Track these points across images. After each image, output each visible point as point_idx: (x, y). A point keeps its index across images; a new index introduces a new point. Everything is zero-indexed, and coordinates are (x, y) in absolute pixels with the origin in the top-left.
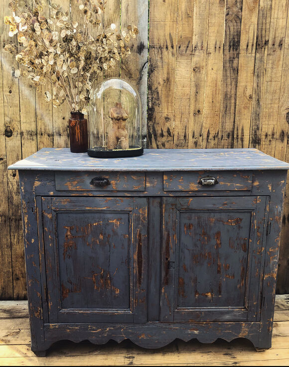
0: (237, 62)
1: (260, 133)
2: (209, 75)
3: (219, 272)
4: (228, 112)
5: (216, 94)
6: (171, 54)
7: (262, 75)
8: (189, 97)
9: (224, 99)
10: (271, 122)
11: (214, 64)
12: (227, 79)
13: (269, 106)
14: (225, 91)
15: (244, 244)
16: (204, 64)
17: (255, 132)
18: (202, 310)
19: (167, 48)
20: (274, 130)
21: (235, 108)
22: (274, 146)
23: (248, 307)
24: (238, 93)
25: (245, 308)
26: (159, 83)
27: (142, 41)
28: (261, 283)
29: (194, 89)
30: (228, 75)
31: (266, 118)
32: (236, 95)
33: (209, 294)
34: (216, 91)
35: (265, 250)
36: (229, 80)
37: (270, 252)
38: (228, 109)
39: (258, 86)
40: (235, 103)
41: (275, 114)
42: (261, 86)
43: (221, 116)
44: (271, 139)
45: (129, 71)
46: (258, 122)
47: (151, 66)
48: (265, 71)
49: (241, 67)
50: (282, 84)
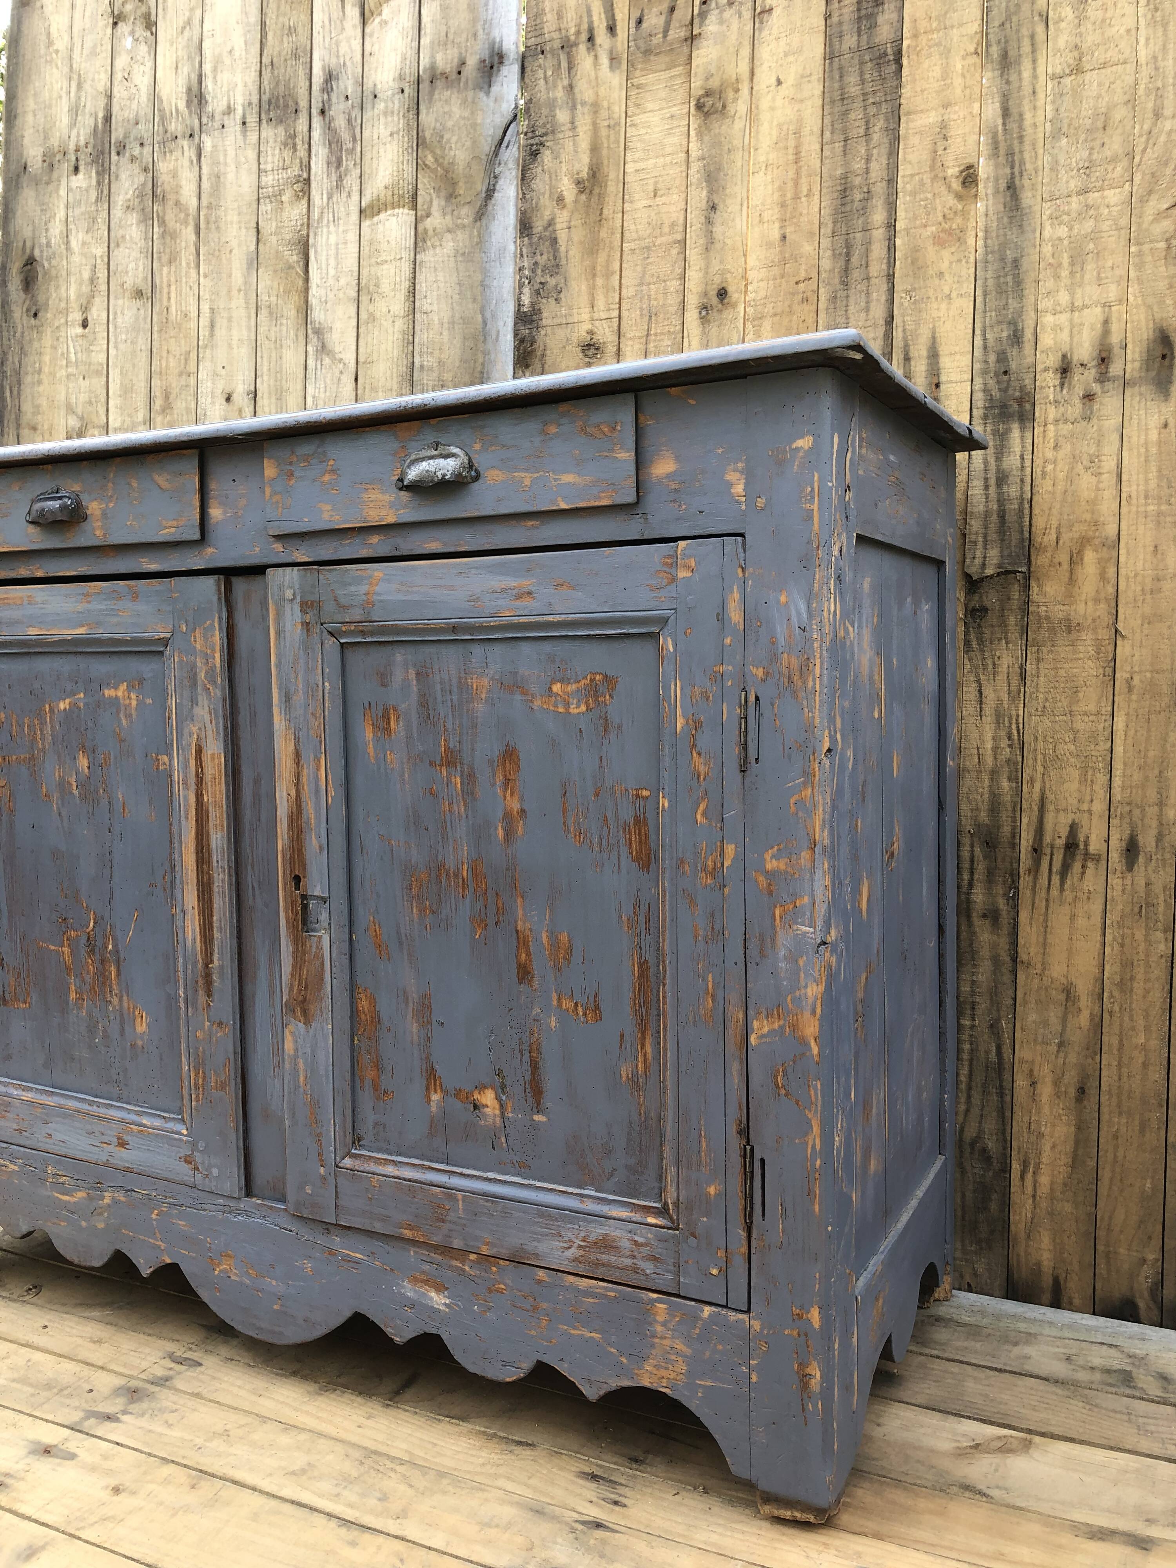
0: (894, 16)
1: (1030, 360)
2: (765, 117)
3: (524, 973)
4: (856, 274)
5: (796, 197)
6: (604, 60)
7: (1026, 48)
8: (679, 237)
9: (836, 212)
10: (1090, 292)
11: (786, 55)
12: (846, 113)
13: (1075, 203)
14: (839, 172)
15: (637, 821)
16: (744, 68)
17: (1002, 358)
18: (455, 1181)
19: (591, 39)
20: (1106, 332)
21: (891, 248)
22: (1113, 422)
23: (677, 1204)
24: (904, 170)
25: (663, 1212)
26: (560, 200)
27: (496, 34)
28: (735, 1067)
29: (699, 197)
30: (854, 90)
31: (1057, 277)
32: (892, 181)
33: (488, 1098)
34: (796, 183)
35: (742, 858)
36: (856, 115)
37: (771, 875)
38: (855, 260)
39: (1006, 113)
40: (891, 226)
41: (1112, 241)
42: (1026, 107)
43: (823, 298)
44: (1096, 388)
45: (447, 172)
46: (1013, 304)
47: (531, 132)
48: (1040, 29)
49: (915, 36)
50: (1145, 72)
